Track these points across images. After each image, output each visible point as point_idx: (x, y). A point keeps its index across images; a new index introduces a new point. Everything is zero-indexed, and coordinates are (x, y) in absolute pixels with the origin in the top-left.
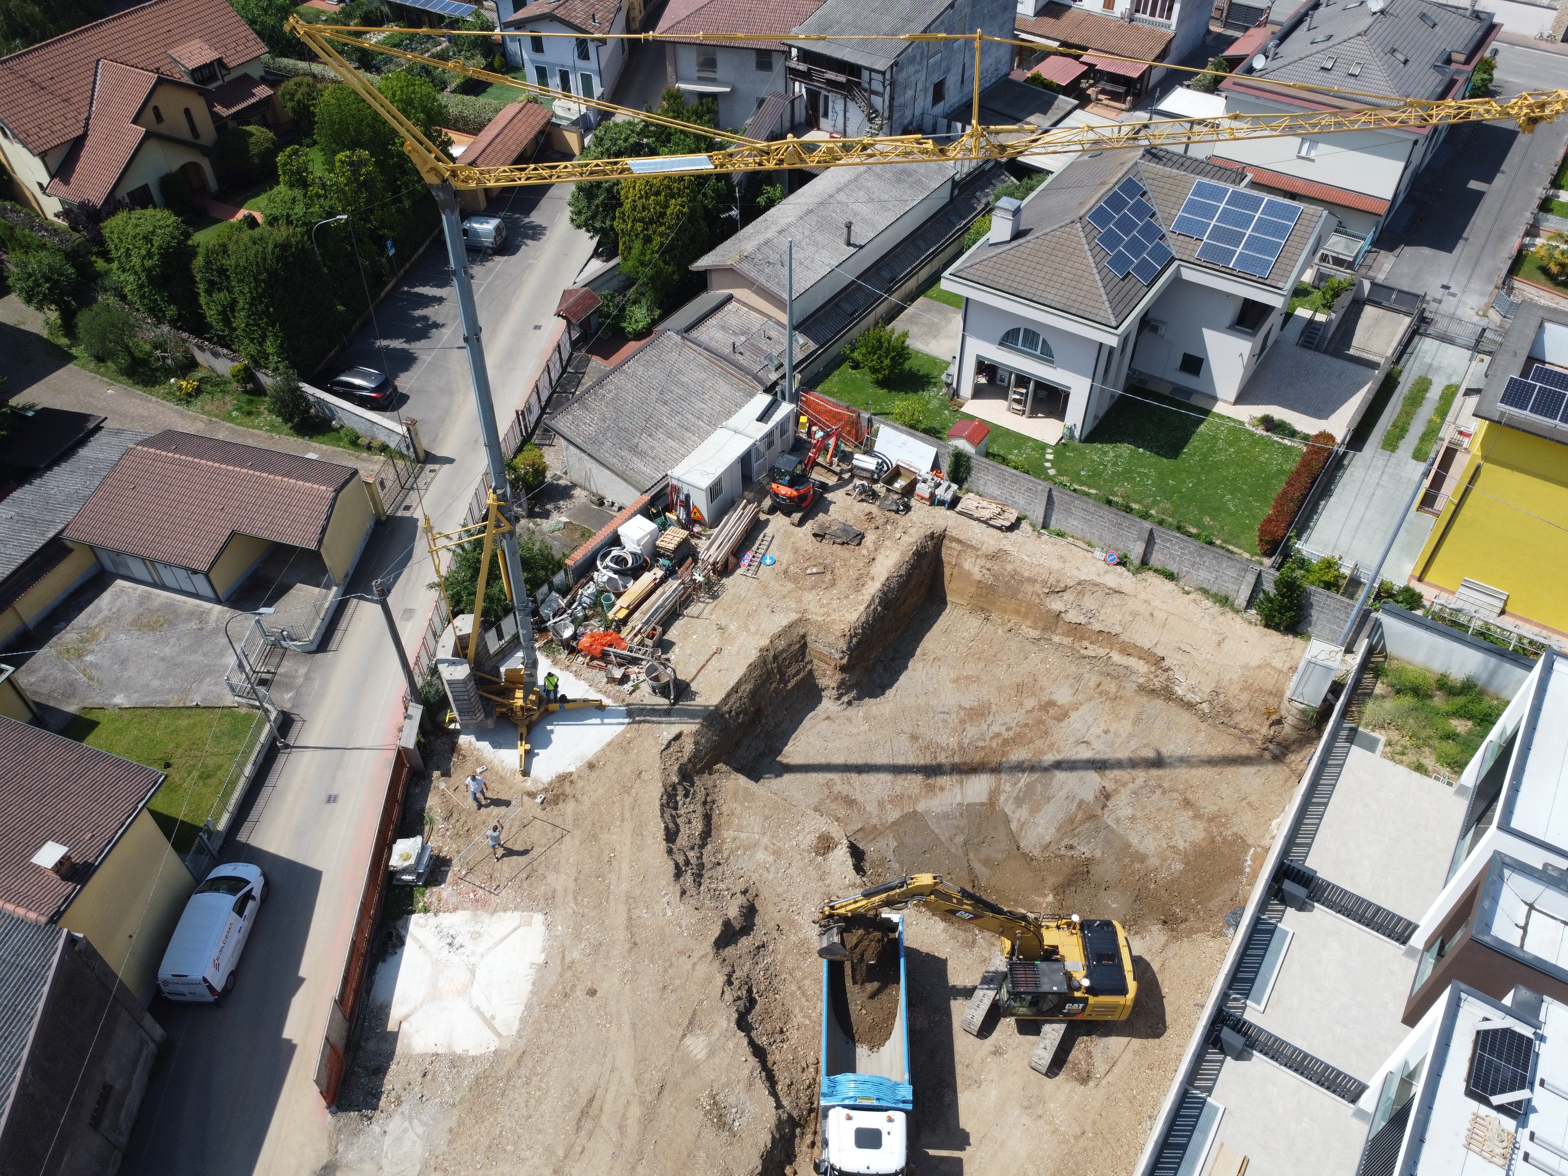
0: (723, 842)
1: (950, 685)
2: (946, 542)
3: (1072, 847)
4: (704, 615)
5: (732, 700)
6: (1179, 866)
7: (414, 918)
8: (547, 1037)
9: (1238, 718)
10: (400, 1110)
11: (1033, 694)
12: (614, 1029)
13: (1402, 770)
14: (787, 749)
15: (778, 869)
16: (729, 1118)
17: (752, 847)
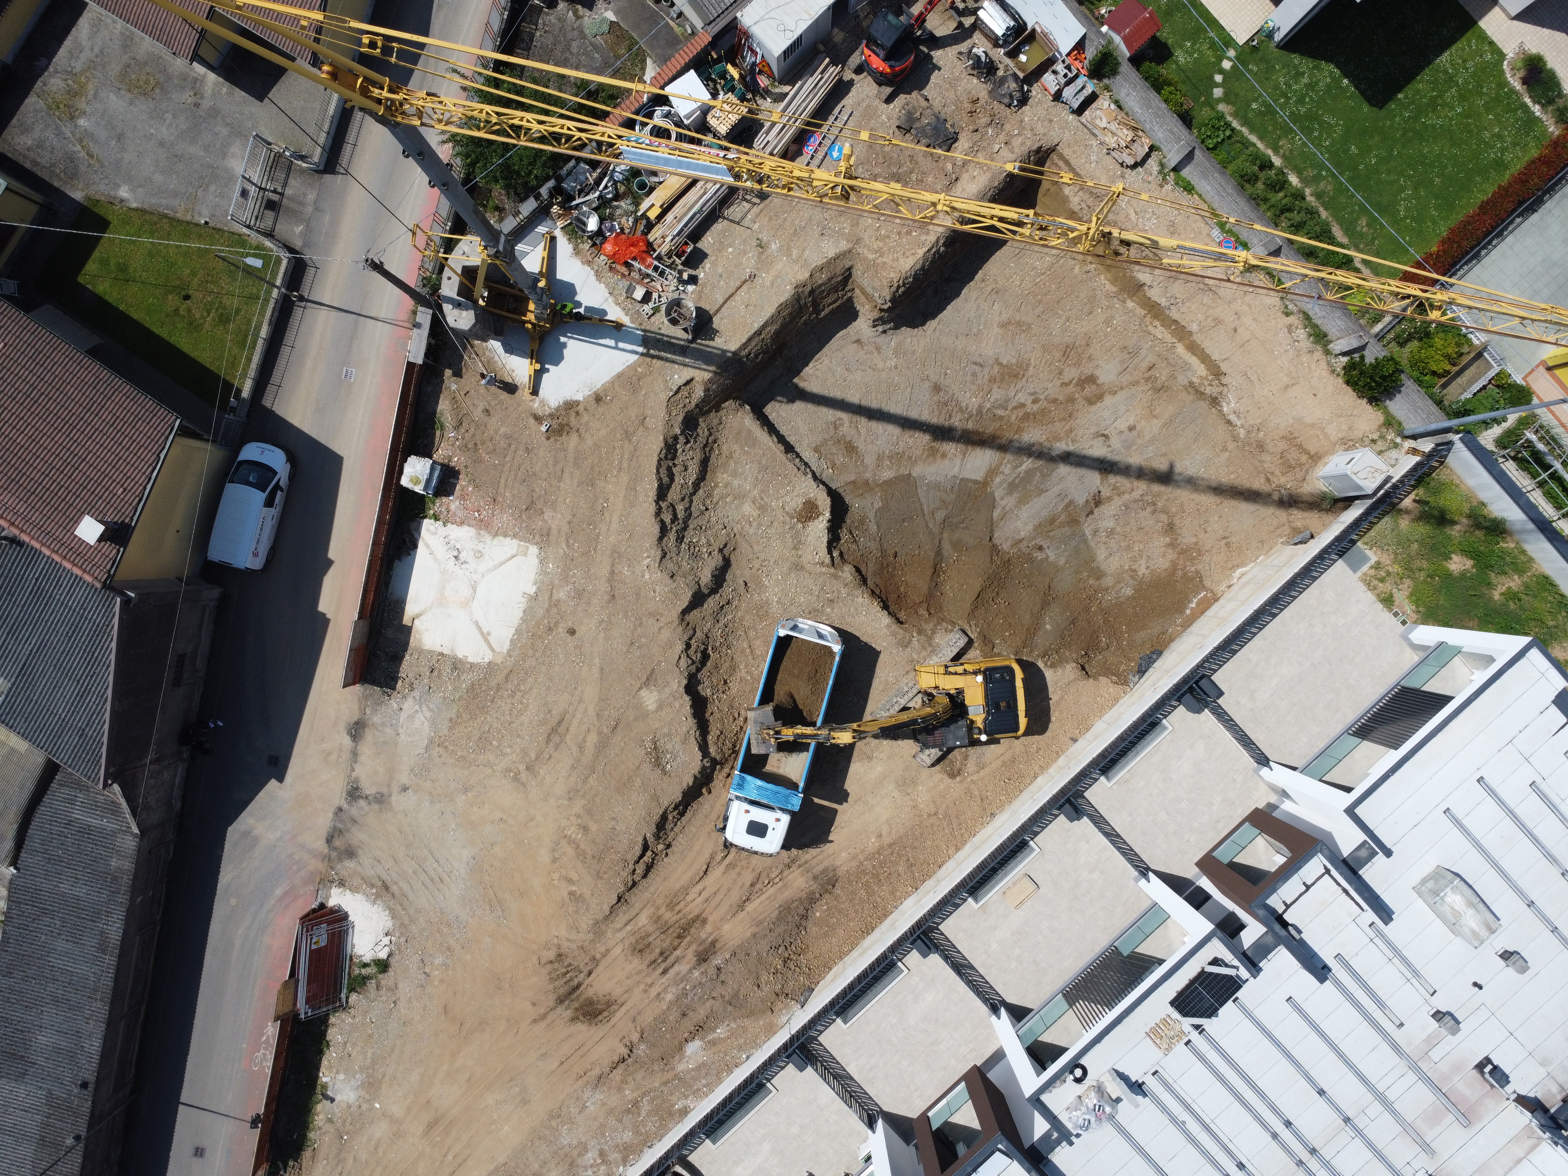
0: (716, 486)
1: (996, 330)
2: (1054, 156)
3: (1041, 548)
4: (746, 222)
5: (753, 344)
6: (1129, 592)
7: (426, 522)
8: (530, 663)
10: (413, 694)
11: (1077, 364)
12: (585, 668)
13: (1370, 597)
14: (808, 370)
15: (760, 525)
16: (664, 761)
17: (741, 497)
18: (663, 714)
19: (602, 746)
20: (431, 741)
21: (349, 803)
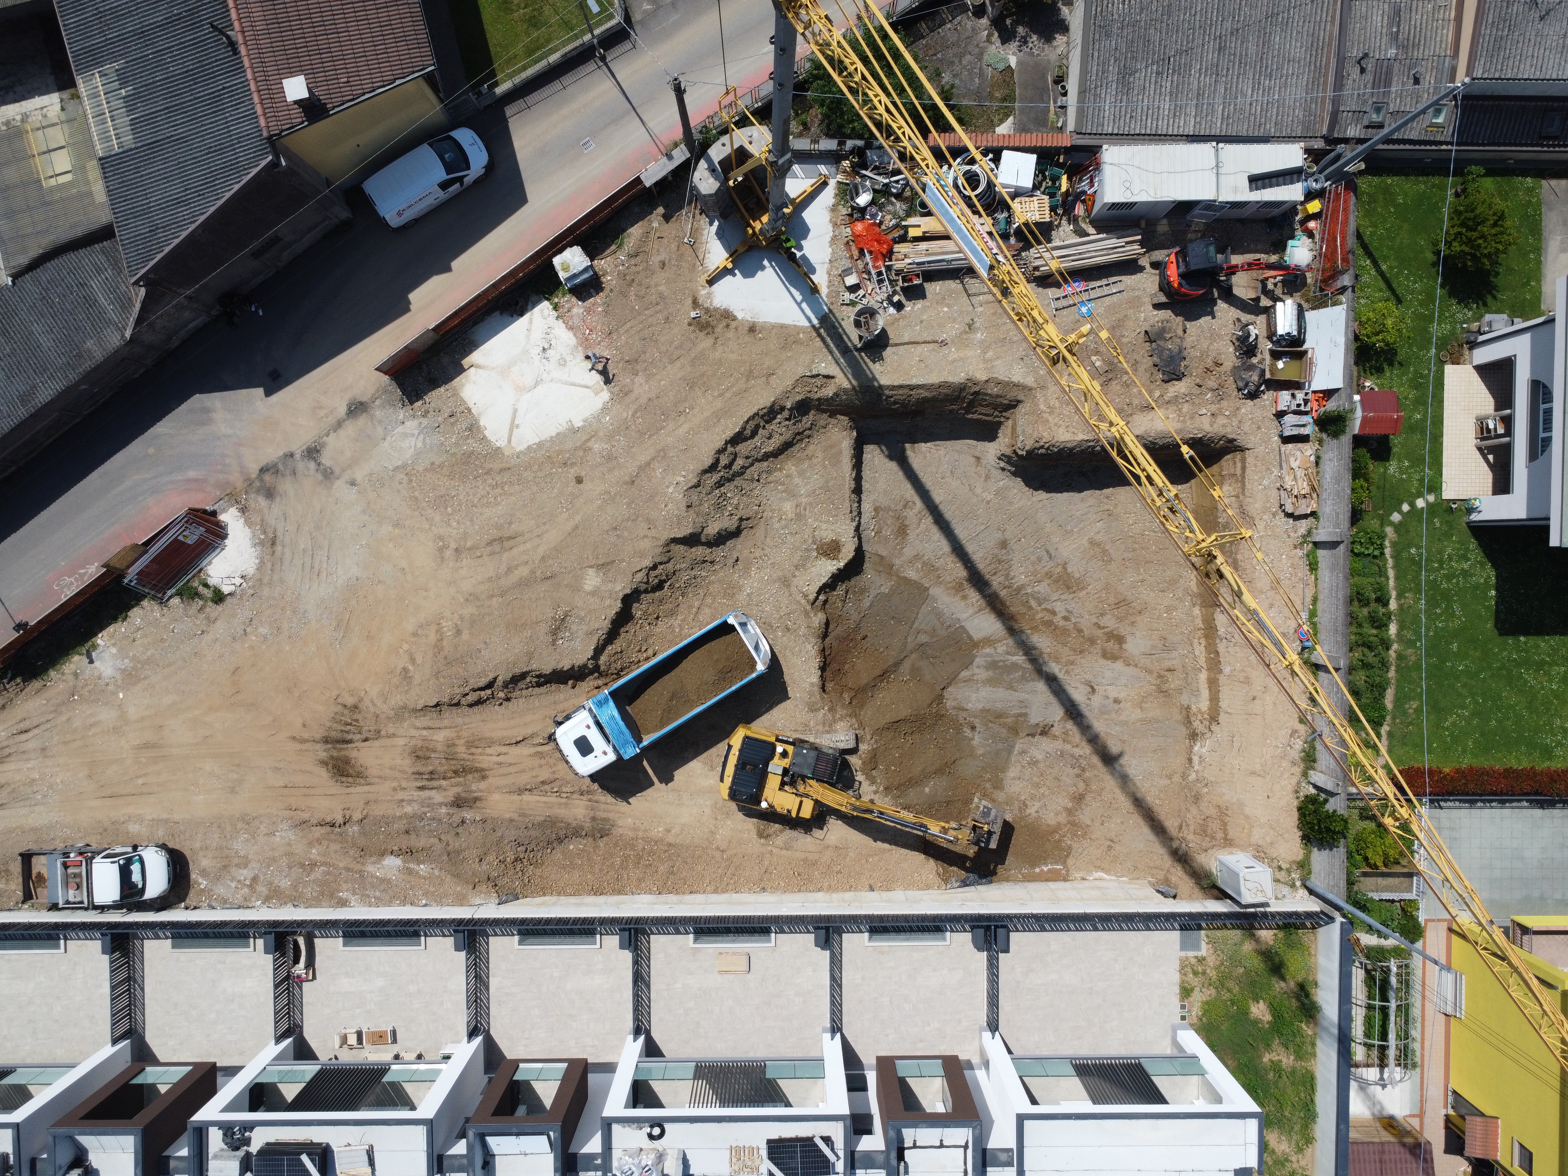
0: (781, 469)
1: (1085, 541)
2: (1238, 455)
3: (973, 728)
4: (975, 300)
5: (901, 392)
7: (546, 304)
8: (530, 475)
9: (1194, 810)
10: (421, 420)
11: (1120, 619)
12: (565, 516)
13: (1176, 977)
14: (922, 446)
15: (786, 527)
16: (561, 635)
17: (791, 494)
18: (592, 600)
19: (525, 584)
20: (404, 466)
21: (303, 457)
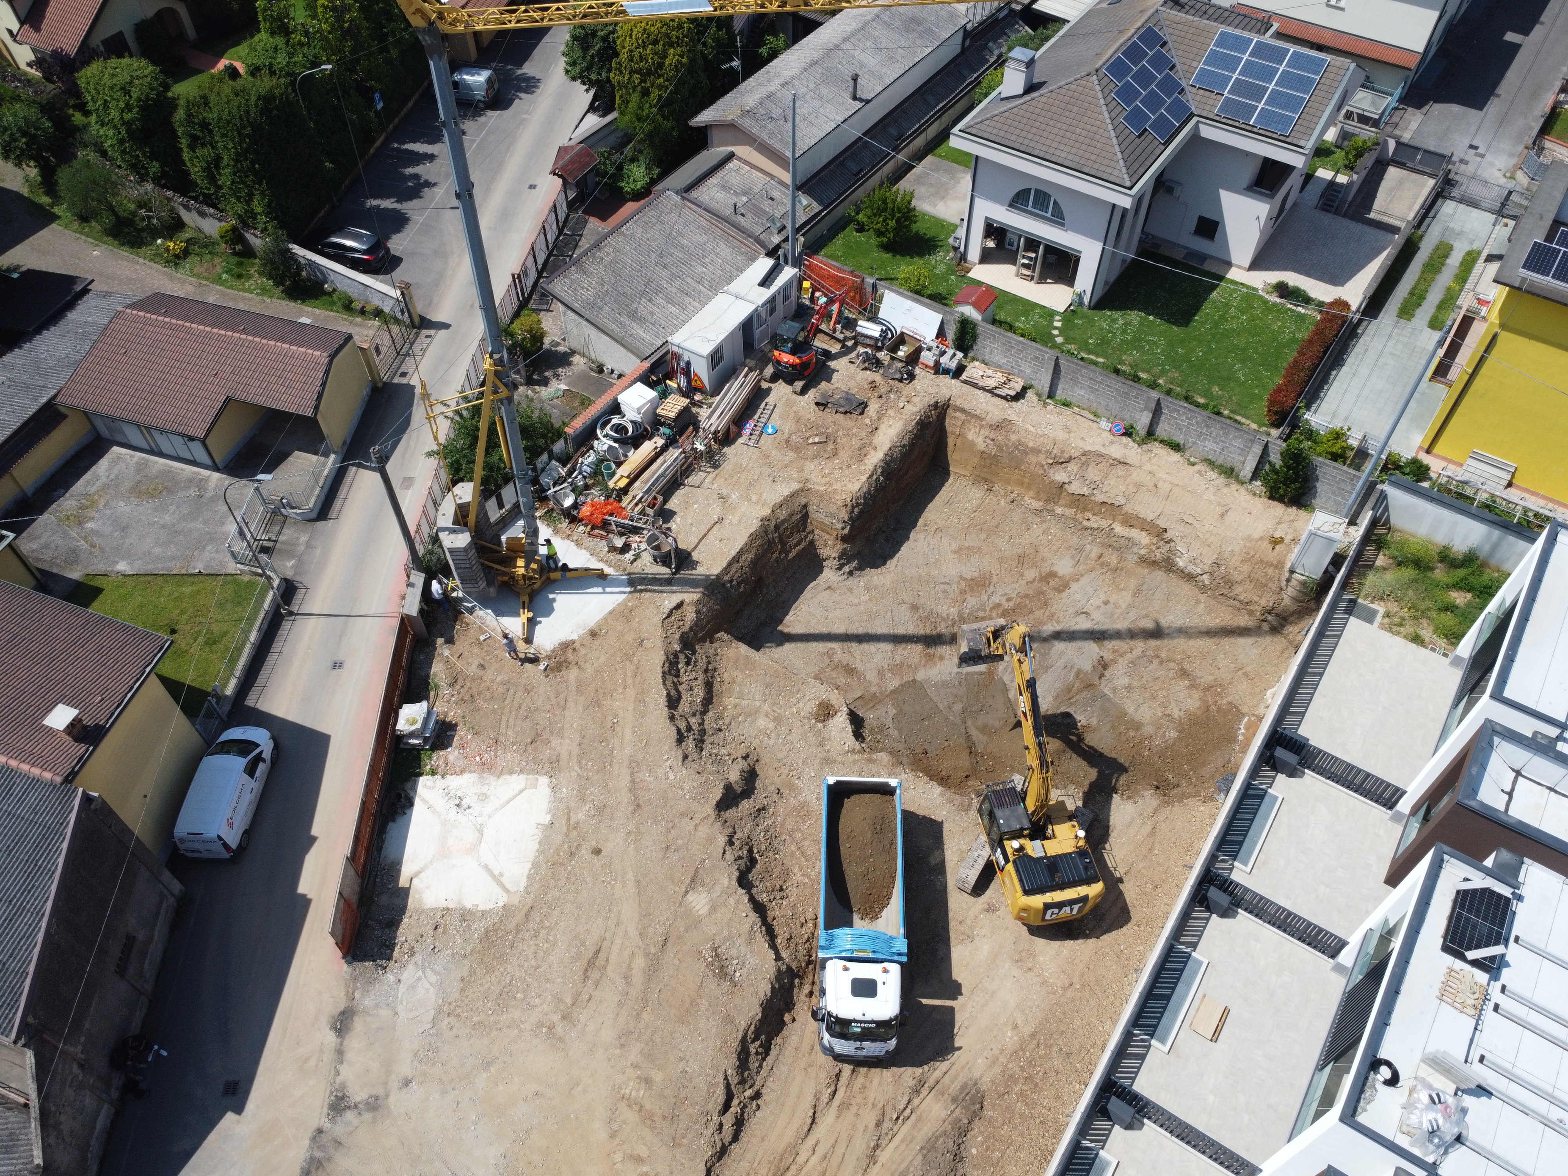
0: (725, 709)
1: (951, 556)
4: (705, 485)
5: (734, 570)
6: (1173, 734)
7: (422, 780)
8: (554, 893)
9: (1238, 589)
10: (413, 960)
11: (1034, 566)
12: (619, 886)
13: (1399, 641)
14: (788, 618)
15: (778, 735)
16: (731, 969)
17: (753, 714)
18: (718, 915)
19: (652, 969)
20: (439, 1011)
21: (333, 1120)
